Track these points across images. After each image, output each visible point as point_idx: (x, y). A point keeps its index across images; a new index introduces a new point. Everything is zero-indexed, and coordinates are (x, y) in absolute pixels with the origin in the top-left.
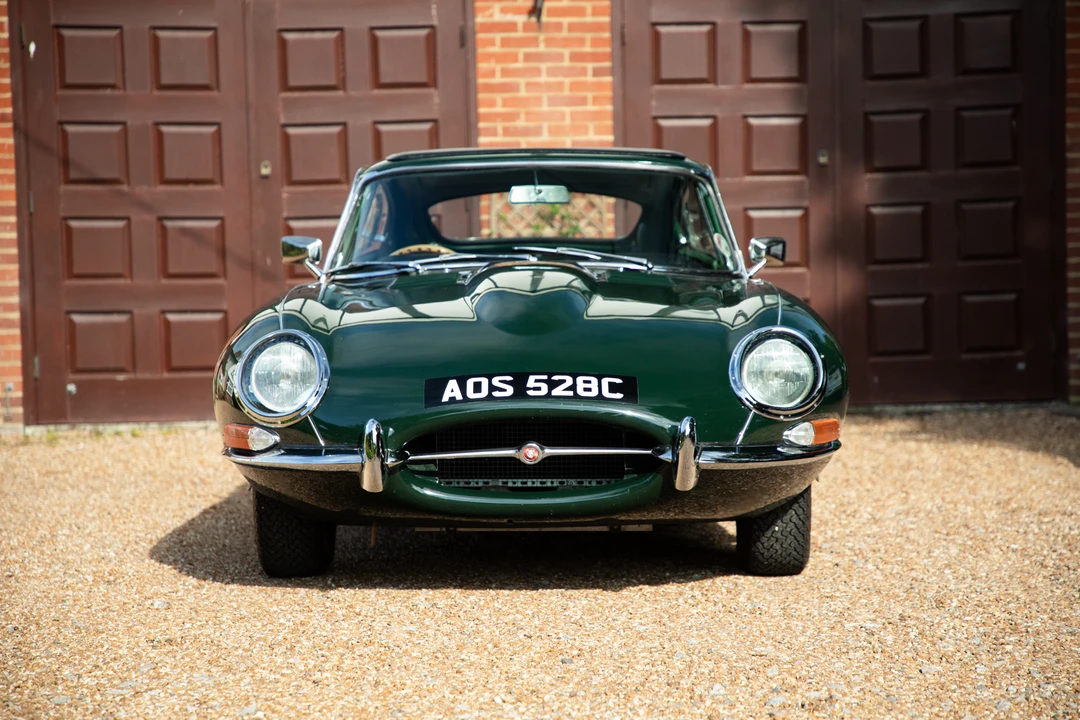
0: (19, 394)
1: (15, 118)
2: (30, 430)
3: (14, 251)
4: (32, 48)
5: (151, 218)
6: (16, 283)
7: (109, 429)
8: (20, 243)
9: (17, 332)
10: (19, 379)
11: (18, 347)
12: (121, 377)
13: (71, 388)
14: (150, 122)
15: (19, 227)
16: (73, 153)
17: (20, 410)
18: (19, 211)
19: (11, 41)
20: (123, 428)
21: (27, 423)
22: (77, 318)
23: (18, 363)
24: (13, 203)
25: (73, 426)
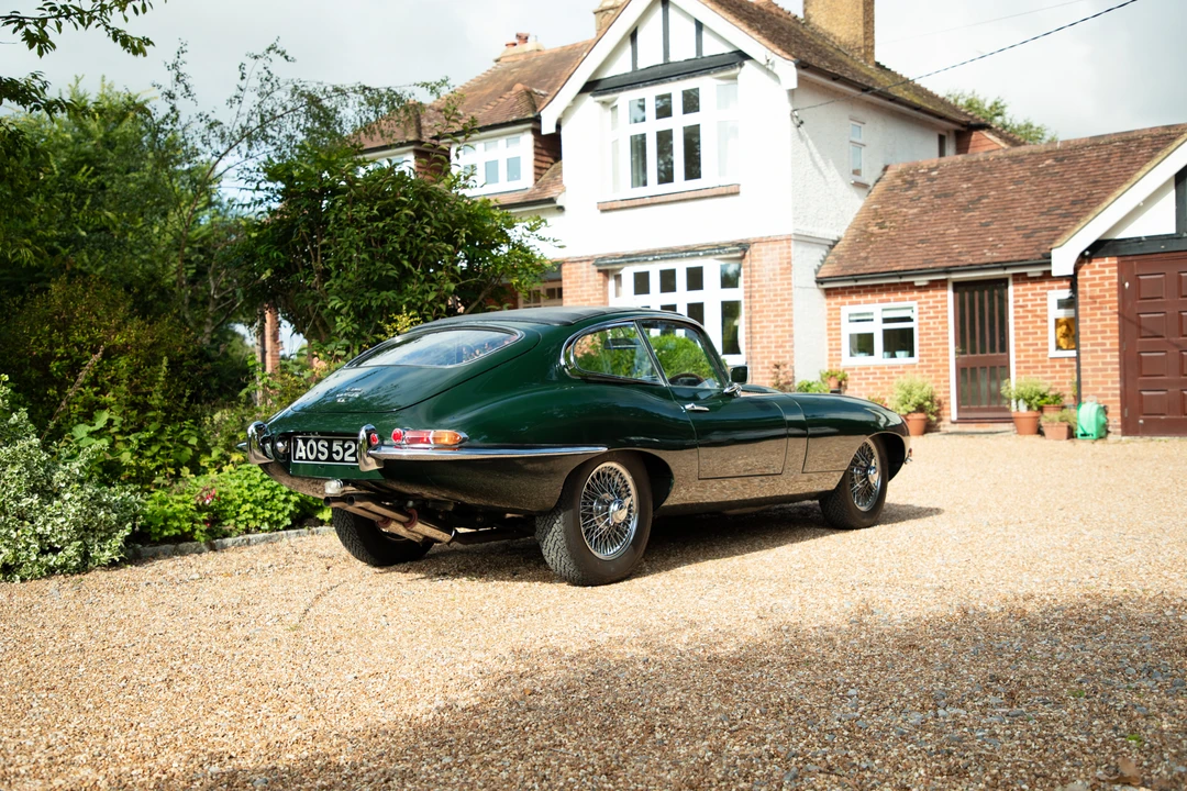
0: (1119, 423)
1: (1119, 313)
2: (1125, 438)
3: (1118, 366)
4: (1127, 285)
5: (1176, 351)
6: (1118, 379)
7: (1158, 438)
8: (1120, 363)
9: (1118, 399)
10: (1119, 417)
11: (1119, 405)
12: (1163, 417)
13: (1141, 421)
14: (1177, 312)
15: (1120, 357)
16: (1143, 324)
17: (1119, 430)
18: (1120, 350)
19: (1118, 283)
20: (1163, 438)
21: (1123, 435)
22: (1144, 393)
23: (1119, 411)
24: (1117, 347)
25: (1141, 436)
